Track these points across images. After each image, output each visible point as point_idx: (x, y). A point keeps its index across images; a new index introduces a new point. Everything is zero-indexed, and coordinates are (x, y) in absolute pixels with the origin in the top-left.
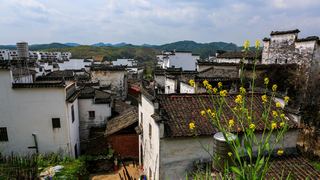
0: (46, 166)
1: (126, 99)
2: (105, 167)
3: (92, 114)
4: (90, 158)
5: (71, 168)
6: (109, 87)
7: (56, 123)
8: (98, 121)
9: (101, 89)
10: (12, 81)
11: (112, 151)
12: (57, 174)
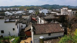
0: (12, 39)
1: (30, 22)
2: (24, 38)
3: (22, 26)
4: (21, 36)
5: (17, 39)
6: (26, 19)
7: (14, 29)
8: (23, 28)
9: (24, 20)
10: (4, 21)
11: (26, 35)
12: (14, 40)
